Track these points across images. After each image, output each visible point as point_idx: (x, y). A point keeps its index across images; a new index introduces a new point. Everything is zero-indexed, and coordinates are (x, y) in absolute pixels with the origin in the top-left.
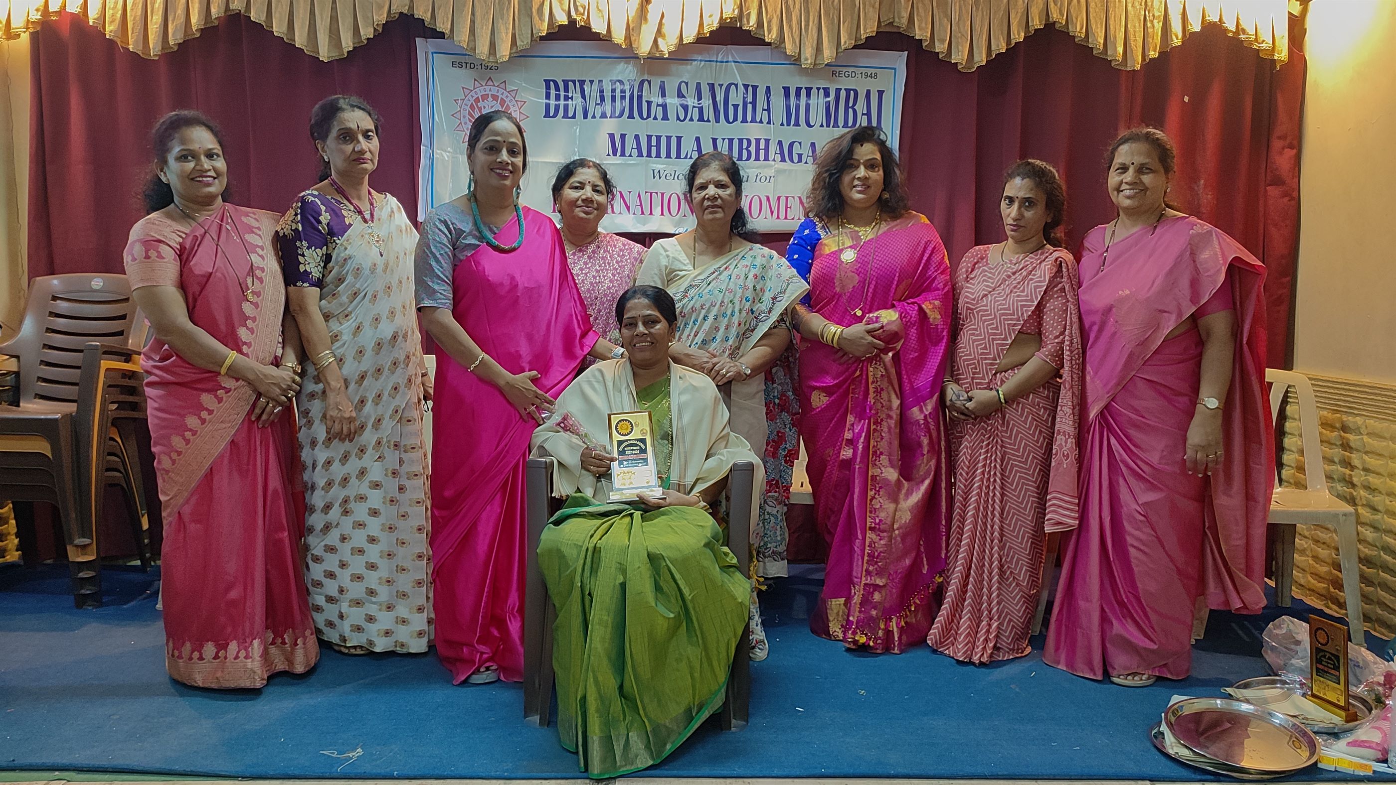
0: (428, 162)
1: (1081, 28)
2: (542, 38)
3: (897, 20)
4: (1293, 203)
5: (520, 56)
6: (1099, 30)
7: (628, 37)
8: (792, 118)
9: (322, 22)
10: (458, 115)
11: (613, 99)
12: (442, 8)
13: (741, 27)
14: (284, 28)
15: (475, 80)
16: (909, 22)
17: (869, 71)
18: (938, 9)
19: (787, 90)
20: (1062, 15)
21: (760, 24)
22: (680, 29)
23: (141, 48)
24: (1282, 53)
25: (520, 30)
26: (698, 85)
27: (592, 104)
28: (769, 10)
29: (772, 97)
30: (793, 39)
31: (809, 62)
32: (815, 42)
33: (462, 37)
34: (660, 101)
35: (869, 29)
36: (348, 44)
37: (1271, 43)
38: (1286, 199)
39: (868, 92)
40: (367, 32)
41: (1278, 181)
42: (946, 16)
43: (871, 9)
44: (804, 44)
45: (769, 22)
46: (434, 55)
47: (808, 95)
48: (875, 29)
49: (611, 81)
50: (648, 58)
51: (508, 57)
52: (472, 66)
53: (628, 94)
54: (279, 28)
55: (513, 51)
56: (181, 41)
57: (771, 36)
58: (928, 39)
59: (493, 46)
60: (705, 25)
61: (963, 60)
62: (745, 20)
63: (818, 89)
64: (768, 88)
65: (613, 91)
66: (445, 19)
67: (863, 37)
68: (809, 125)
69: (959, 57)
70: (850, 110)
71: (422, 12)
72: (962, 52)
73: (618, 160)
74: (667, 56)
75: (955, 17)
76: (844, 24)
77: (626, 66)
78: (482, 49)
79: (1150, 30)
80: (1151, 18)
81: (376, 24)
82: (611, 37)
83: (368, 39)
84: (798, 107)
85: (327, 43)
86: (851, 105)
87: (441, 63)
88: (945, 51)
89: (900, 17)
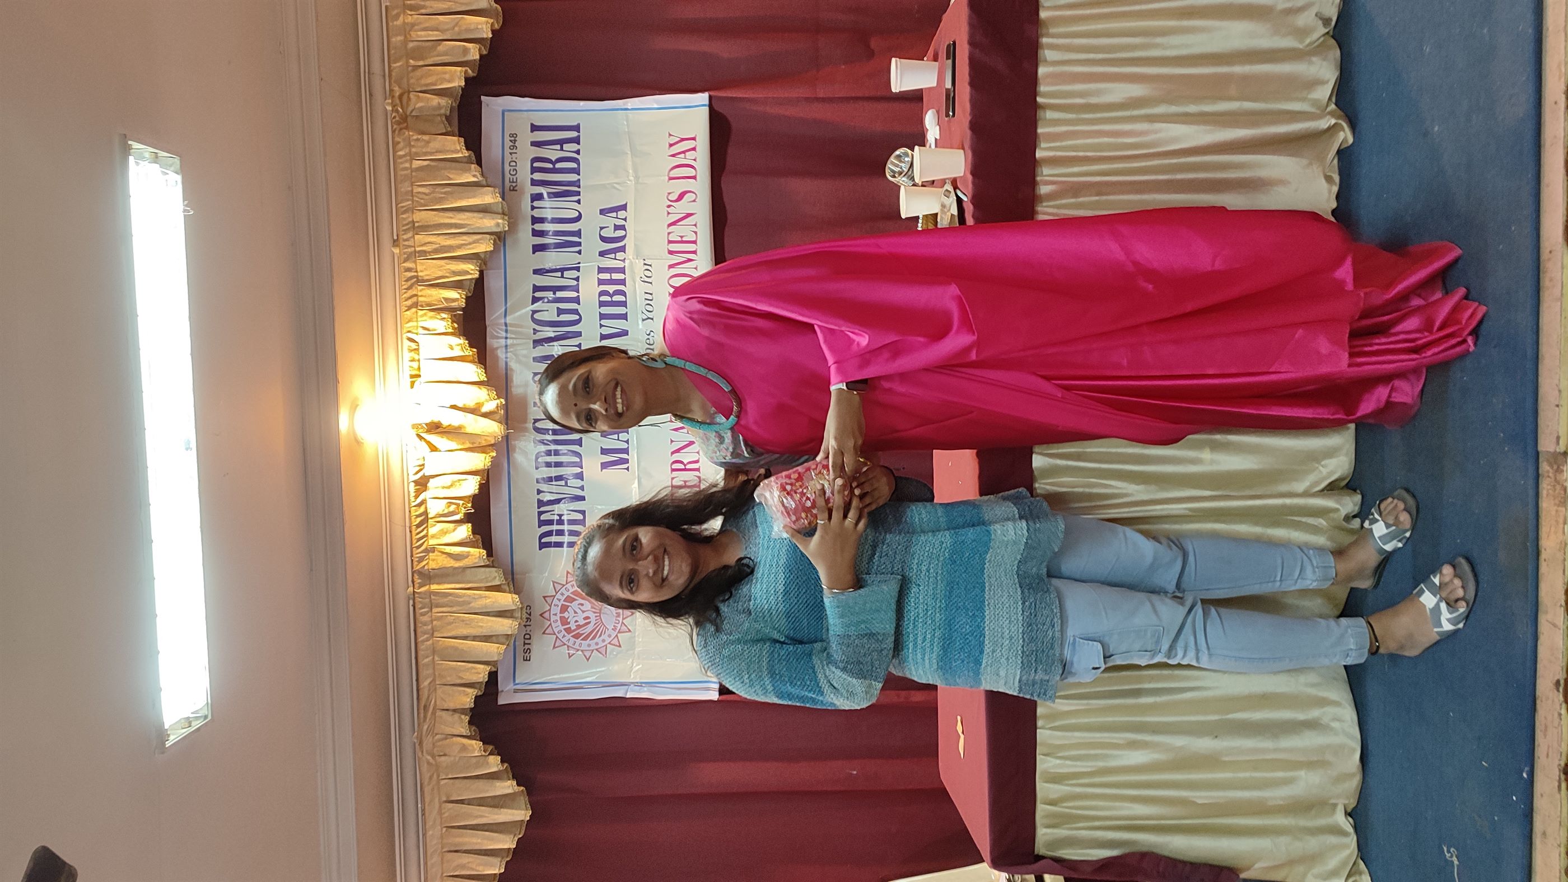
0: (645, 689)
2: (490, 554)
3: (443, 111)
5: (514, 581)
7: (482, 449)
8: (571, 242)
9: (485, 817)
10: (588, 654)
11: (558, 465)
12: (460, 675)
13: (463, 309)
14: (496, 861)
15: (544, 633)
16: (445, 96)
18: (427, 58)
19: (537, 248)
22: (469, 386)
25: (481, 581)
26: (536, 359)
27: (566, 490)
28: (440, 274)
29: (547, 266)
30: (474, 242)
31: (500, 221)
32: (476, 215)
33: (493, 650)
35: (455, 147)
36: (508, 786)
39: (536, 144)
40: (495, 763)
42: (434, 48)
43: (432, 145)
44: (479, 228)
45: (455, 273)
46: (517, 682)
47: (542, 220)
48: (456, 138)
49: (537, 468)
50: (507, 424)
51: (514, 596)
52: (527, 636)
53: (553, 447)
54: (495, 867)
55: (508, 589)
57: (471, 270)
58: (464, 69)
59: (502, 614)
60: (463, 354)
61: (487, 24)
62: (453, 304)
63: (533, 208)
64: (536, 272)
65: (548, 465)
66: (473, 671)
67: (466, 153)
68: (578, 219)
69: (483, 27)
70: (558, 165)
71: (467, 699)
72: (478, 23)
73: (633, 457)
74: (503, 401)
75: (435, 35)
76: (450, 179)
77: (517, 450)
78: (506, 626)
81: (484, 753)
82: (484, 470)
83: (502, 761)
84: (557, 233)
85: (510, 811)
86: (550, 166)
87: (527, 674)
88: (478, 46)
89: (439, 107)
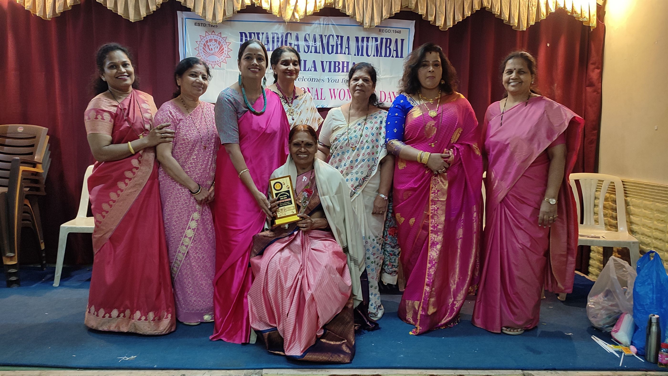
1: (498, 11)
2: (238, 12)
3: (410, 5)
4: (599, 95)
5: (227, 21)
6: (506, 11)
7: (280, 12)
8: (359, 52)
9: (131, 2)
10: (197, 49)
11: (273, 42)
13: (335, 8)
14: (112, 6)
15: (206, 32)
16: (415, 6)
17: (397, 30)
19: (357, 38)
20: (488, 3)
21: (344, 6)
22: (305, 8)
23: (42, 15)
24: (594, 23)
25: (228, 7)
26: (315, 35)
29: (350, 42)
30: (360, 14)
31: (367, 25)
32: (370, 15)
33: (199, 11)
34: (296, 44)
35: (396, 9)
36: (143, 13)
37: (588, 17)
38: (595, 93)
39: (397, 40)
40: (153, 8)
41: (591, 85)
42: (433, 4)
44: (365, 16)
45: (348, 6)
46: (186, 19)
47: (368, 41)
48: (399, 9)
49: (272, 33)
50: (290, 22)
51: (222, 21)
52: (205, 25)
53: (280, 40)
54: (110, 5)
55: (225, 18)
56: (62, 11)
57: (349, 12)
58: (425, 14)
59: (214, 15)
60: (317, 6)
61: (441, 24)
62: (337, 4)
63: (372, 38)
64: (348, 37)
65: (273, 38)
66: (191, 2)
67: (394, 13)
68: (368, 56)
69: (440, 23)
70: (388, 49)
72: (441, 21)
74: (299, 21)
75: (438, 4)
76: (384, 6)
77: (279, 26)
78: (209, 17)
79: (531, 12)
80: (531, 5)
81: (157, 4)
82: (272, 12)
83: (154, 11)
84: (362, 47)
85: (133, 13)
86: (388, 46)
87: (189, 23)
88: (433, 20)
89: (412, 4)
